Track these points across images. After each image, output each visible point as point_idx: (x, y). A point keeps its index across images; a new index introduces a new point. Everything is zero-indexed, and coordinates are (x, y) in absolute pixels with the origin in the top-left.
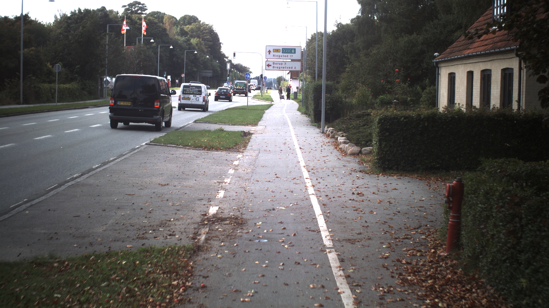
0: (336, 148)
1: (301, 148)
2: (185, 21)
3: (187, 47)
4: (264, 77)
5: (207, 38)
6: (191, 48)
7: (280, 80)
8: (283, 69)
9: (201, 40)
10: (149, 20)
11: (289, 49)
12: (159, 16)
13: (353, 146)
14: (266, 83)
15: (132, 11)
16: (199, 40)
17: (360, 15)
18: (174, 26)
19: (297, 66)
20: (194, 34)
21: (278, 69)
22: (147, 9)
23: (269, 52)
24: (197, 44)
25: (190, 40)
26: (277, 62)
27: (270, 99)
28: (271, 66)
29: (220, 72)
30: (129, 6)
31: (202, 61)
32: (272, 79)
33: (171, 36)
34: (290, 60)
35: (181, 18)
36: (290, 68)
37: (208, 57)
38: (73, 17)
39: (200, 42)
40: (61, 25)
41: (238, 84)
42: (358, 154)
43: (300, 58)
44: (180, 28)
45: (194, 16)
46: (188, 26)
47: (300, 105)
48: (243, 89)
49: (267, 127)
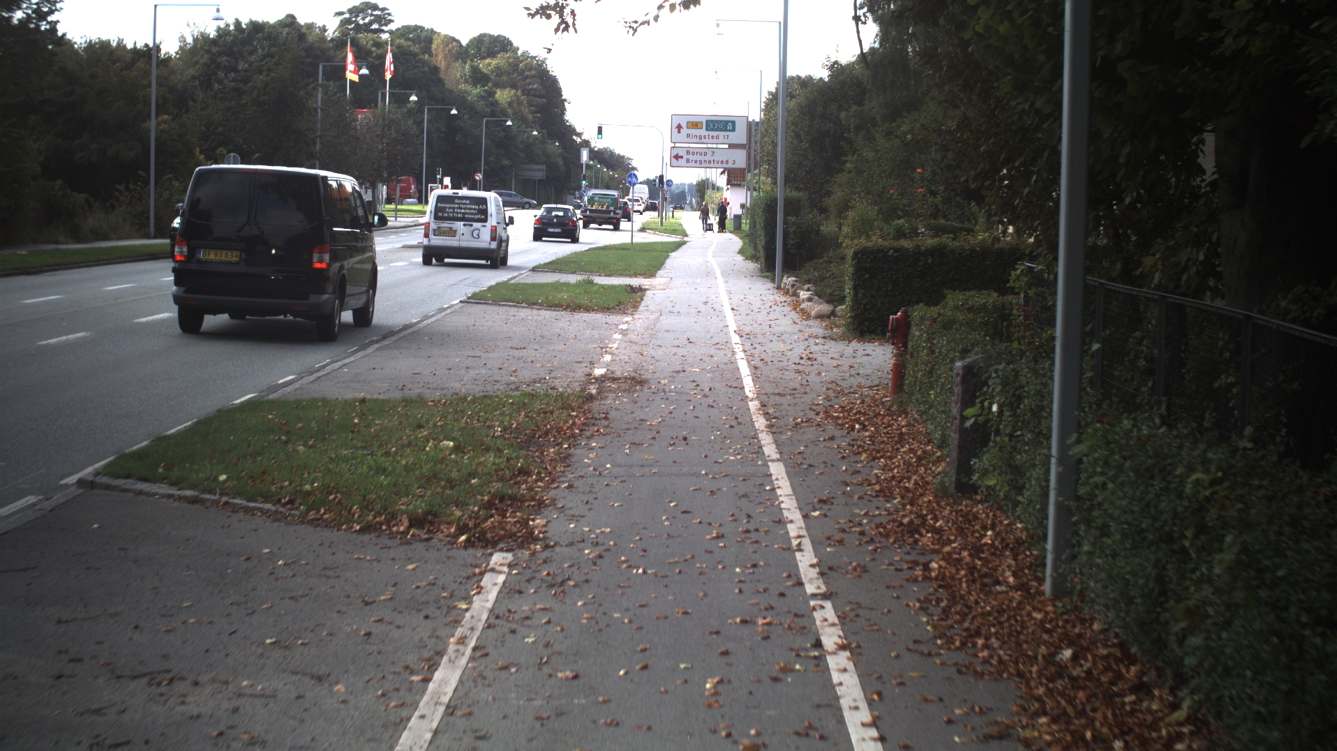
0: (795, 309)
1: (733, 309)
2: (480, 49)
3: (488, 110)
4: (668, 181)
5: (532, 89)
6: (496, 112)
7: (703, 188)
8: (708, 165)
9: (519, 93)
10: (399, 47)
11: (721, 121)
12: (419, 37)
13: (821, 304)
14: (672, 196)
15: (357, 25)
16: (515, 95)
17: (877, 45)
18: (457, 59)
19: (739, 159)
20: (504, 78)
21: (698, 165)
22: (393, 21)
23: (679, 127)
24: (510, 104)
25: (495, 93)
26: (695, 151)
27: (680, 231)
28: (682, 157)
29: (563, 169)
30: (350, 14)
31: (522, 142)
32: (684, 184)
33: (449, 84)
34: (726, 146)
35: (471, 41)
36: (722, 162)
37: (535, 133)
38: (223, 39)
39: (518, 98)
40: (195, 59)
41: (596, 198)
42: (829, 317)
43: (744, 141)
44: (472, 67)
45: (503, 37)
46: (488, 61)
47: (744, 244)
48: (608, 212)
49: (674, 279)
